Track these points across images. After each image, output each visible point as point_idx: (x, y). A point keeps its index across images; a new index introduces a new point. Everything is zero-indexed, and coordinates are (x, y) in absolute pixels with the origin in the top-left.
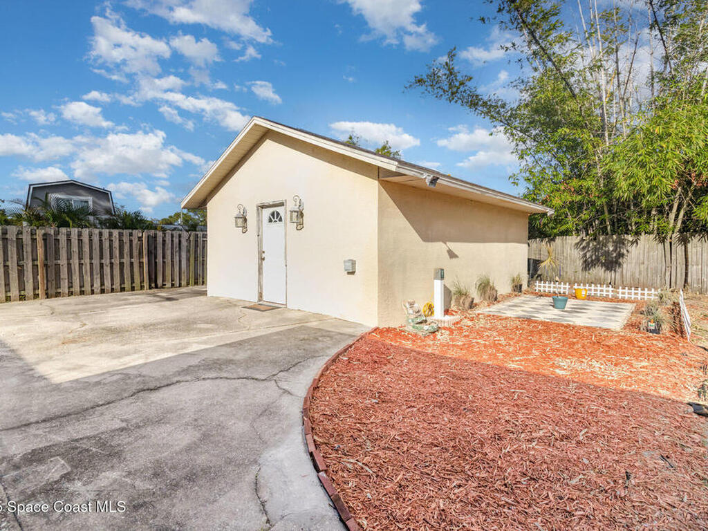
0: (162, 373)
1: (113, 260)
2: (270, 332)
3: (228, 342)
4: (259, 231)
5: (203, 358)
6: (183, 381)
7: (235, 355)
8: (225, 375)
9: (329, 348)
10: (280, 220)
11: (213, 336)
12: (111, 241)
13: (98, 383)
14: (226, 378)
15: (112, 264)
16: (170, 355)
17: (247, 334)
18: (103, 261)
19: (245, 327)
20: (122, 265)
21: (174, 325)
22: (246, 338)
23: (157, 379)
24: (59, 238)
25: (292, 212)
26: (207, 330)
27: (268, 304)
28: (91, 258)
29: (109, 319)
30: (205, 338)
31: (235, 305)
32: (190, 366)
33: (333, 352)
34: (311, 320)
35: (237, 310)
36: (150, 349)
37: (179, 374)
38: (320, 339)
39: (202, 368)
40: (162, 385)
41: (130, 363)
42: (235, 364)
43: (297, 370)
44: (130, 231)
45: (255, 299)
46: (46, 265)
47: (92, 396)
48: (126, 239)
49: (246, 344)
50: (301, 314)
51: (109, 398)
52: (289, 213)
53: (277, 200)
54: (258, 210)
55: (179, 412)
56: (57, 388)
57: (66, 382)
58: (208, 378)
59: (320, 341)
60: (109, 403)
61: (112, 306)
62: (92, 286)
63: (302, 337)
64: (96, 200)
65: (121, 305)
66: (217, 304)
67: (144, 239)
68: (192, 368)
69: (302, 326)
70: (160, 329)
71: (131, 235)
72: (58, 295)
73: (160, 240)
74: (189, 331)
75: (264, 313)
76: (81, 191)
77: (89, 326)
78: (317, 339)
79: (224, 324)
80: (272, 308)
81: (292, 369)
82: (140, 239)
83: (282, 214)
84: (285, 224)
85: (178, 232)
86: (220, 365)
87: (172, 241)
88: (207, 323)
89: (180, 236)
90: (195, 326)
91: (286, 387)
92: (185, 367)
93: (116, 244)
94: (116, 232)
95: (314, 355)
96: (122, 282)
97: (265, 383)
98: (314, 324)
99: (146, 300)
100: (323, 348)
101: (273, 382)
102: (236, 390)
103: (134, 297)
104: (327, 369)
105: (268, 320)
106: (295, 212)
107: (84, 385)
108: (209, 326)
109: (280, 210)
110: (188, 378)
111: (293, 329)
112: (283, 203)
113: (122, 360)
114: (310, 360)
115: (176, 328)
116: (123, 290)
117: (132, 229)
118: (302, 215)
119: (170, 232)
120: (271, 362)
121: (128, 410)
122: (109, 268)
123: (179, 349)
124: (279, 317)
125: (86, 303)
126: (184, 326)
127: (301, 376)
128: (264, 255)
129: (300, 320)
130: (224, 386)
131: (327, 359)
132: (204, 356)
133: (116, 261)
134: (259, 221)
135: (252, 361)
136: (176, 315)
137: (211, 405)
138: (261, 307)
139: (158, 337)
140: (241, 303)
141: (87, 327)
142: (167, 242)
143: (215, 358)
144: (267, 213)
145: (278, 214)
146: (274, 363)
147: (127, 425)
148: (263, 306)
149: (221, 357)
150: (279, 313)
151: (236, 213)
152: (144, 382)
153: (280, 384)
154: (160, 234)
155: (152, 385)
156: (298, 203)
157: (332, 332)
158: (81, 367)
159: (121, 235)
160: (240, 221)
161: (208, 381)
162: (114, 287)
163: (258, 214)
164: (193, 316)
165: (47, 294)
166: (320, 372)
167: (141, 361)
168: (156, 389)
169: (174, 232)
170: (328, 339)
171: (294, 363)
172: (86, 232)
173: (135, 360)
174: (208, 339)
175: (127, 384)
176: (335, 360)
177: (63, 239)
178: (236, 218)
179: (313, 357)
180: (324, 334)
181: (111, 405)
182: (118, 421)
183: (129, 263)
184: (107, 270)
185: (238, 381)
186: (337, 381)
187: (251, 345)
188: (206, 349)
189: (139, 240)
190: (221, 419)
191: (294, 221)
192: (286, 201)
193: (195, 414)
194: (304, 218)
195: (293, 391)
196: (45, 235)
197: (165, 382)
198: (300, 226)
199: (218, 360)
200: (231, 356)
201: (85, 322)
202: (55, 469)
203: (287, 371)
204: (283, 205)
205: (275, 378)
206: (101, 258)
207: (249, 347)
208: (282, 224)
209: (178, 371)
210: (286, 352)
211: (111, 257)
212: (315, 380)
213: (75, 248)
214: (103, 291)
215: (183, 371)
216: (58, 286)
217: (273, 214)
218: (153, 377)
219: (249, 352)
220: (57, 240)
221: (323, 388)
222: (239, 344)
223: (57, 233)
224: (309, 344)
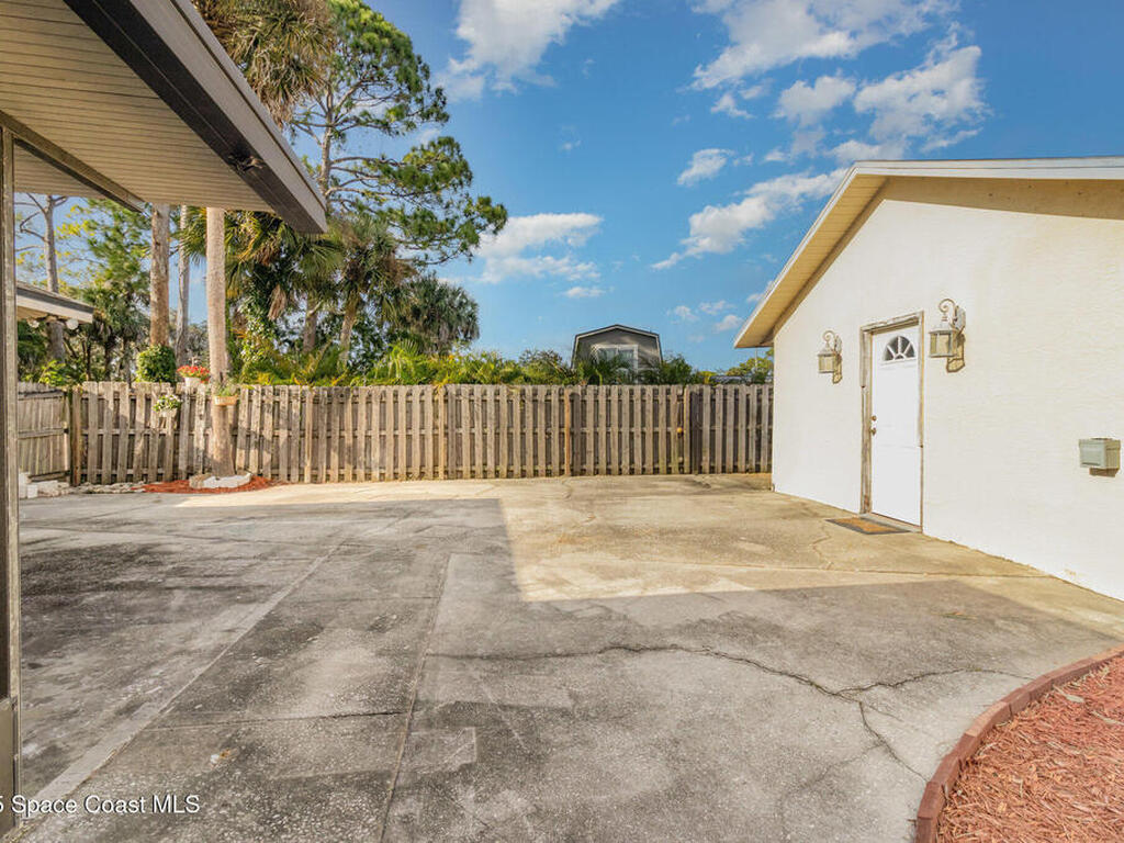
0: (655, 623)
1: (645, 429)
2: (875, 581)
3: (782, 587)
4: (864, 379)
5: (729, 611)
6: (682, 648)
7: (788, 617)
8: (757, 657)
9: (1023, 654)
10: (911, 353)
11: (759, 569)
12: (643, 401)
13: (570, 616)
14: (757, 665)
15: (643, 433)
16: (680, 590)
17: (823, 576)
18: (633, 430)
19: (822, 562)
20: (656, 434)
21: (703, 537)
22: (818, 585)
23: (645, 633)
24: (586, 398)
25: (934, 334)
26: (752, 556)
27: (883, 520)
28: (620, 426)
29: (624, 514)
30: (744, 570)
31: (816, 515)
32: (703, 621)
33: (1036, 669)
34: (982, 571)
35: (817, 523)
36: (655, 573)
37: (680, 633)
38: (999, 623)
39: (721, 629)
40: (648, 646)
41: (620, 591)
42: (785, 637)
43: (922, 693)
44: (668, 386)
45: (854, 507)
46: (572, 434)
47: (555, 634)
48: (662, 398)
49: (817, 599)
50: (954, 552)
51: (572, 646)
52: (927, 337)
53: (903, 314)
54: (863, 336)
55: (655, 711)
56: (524, 609)
57: (537, 602)
58: (725, 656)
59: (997, 629)
60: (567, 655)
61: (636, 495)
62: (620, 463)
63: (949, 608)
64: (642, 348)
65: (644, 495)
66: (782, 510)
67: (685, 399)
68: (704, 625)
69: (954, 581)
70: (683, 540)
71: (668, 392)
72: (583, 472)
73: (707, 399)
74: (724, 551)
75: (866, 537)
76: (627, 339)
77: (599, 520)
78: (992, 622)
79: (784, 548)
80: (890, 529)
81: (908, 686)
82: (680, 398)
83: (914, 343)
84: (921, 361)
85: (734, 386)
86: (755, 632)
87: (725, 400)
88: (757, 543)
89: (736, 392)
90: (735, 545)
91: (885, 731)
92: (694, 620)
93: (649, 406)
94: (649, 389)
95: (977, 665)
96: (656, 461)
97: (837, 703)
98: (987, 582)
99: (679, 490)
100: (1004, 652)
101: (855, 707)
102: (768, 701)
103: (667, 483)
104: (1009, 713)
105: (873, 554)
106: (942, 333)
107: (554, 613)
108: (759, 548)
109: (911, 334)
110: (692, 644)
111: (930, 585)
112: (916, 318)
113: (613, 584)
114: (962, 675)
115: (704, 544)
116: (656, 471)
117: (670, 384)
118: (960, 339)
119: (722, 386)
120: (860, 654)
121: (584, 677)
122: (640, 439)
123: (694, 583)
124: (902, 551)
125: (607, 487)
126: (717, 541)
127: (931, 714)
128: (874, 425)
129: (952, 567)
130: (750, 682)
131: (1015, 684)
132: (733, 606)
133: (649, 430)
134: (866, 359)
135: (820, 641)
136: (711, 519)
137: (712, 717)
138: (866, 525)
139: (672, 555)
140: (829, 514)
141: (594, 522)
142: (717, 400)
143: (751, 615)
144: (881, 343)
145: (905, 342)
146: (868, 657)
147: (574, 706)
148: (867, 524)
149: (761, 615)
150: (903, 543)
151: (821, 346)
152: (625, 632)
153: (869, 718)
154: (707, 390)
155: (633, 641)
156: (951, 316)
157: (1040, 612)
158: (563, 582)
159: (655, 392)
160: (829, 362)
161: (724, 660)
162: (645, 466)
163: (863, 344)
164: (738, 526)
165: (572, 470)
166: (985, 721)
167: (634, 593)
168: (637, 650)
169: (728, 387)
170: (1025, 628)
171: (917, 672)
172: (615, 389)
173: (628, 589)
174: (749, 573)
175: (602, 627)
176: (1037, 695)
177: (590, 398)
178: (820, 356)
179: (972, 669)
180: (1013, 612)
181: (569, 660)
182: (566, 694)
183: (664, 432)
184: (638, 441)
185: (779, 678)
186: (1043, 761)
187: (825, 603)
188: (740, 593)
189: (678, 400)
190: (722, 759)
191: (938, 353)
192: (923, 313)
193: (678, 726)
194: (965, 345)
195: (900, 748)
196: (572, 395)
197: (655, 642)
198: (955, 363)
199: (754, 620)
200: (778, 618)
201: (596, 515)
202: (460, 749)
203: (895, 686)
204: (917, 323)
205: (862, 697)
206: (631, 426)
207: (821, 606)
208: (914, 361)
209: (679, 625)
210: (901, 637)
211: (643, 425)
212: (966, 737)
213: (603, 413)
214: (632, 472)
215: (689, 626)
216: (584, 462)
217: (894, 344)
218: (641, 626)
219: (817, 620)
220: (584, 402)
221: (990, 770)
222: (802, 596)
223: (584, 393)
224: (966, 631)
